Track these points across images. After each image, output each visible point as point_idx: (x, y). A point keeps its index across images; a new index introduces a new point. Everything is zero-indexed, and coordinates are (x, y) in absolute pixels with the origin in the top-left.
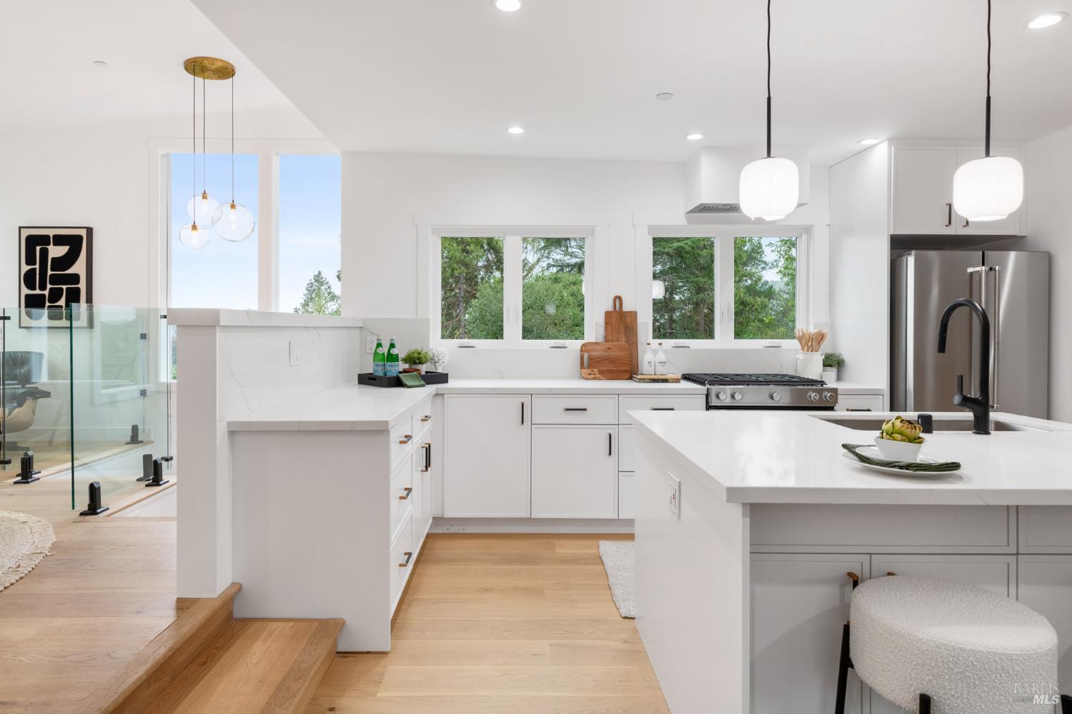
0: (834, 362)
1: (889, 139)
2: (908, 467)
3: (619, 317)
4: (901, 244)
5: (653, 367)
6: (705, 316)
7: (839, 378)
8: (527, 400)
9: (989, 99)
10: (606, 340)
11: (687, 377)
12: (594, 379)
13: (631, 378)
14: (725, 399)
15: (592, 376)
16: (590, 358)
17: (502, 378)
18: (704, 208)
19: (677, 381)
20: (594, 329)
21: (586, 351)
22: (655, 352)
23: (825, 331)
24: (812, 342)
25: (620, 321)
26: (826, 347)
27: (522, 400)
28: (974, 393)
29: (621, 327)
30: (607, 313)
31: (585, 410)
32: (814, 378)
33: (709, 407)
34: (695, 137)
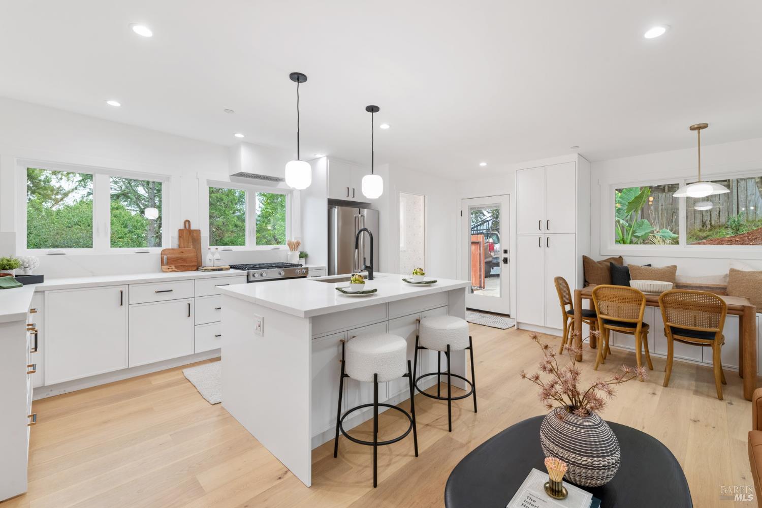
0: (303, 255)
1: (327, 156)
2: (363, 292)
3: (188, 233)
4: (332, 203)
5: (212, 262)
6: (213, 232)
7: (306, 263)
8: (125, 289)
9: (373, 152)
10: (179, 246)
11: (232, 267)
12: (171, 272)
13: (197, 269)
14: (257, 276)
15: (170, 270)
16: (168, 259)
17: (93, 276)
18: (241, 175)
19: (228, 269)
20: (170, 240)
21: (165, 254)
22: (213, 254)
23: (300, 241)
24: (294, 246)
25: (188, 235)
26: (300, 249)
27: (121, 289)
28: (368, 264)
29: (190, 239)
30: (180, 230)
31: (171, 291)
32: (295, 263)
33: (248, 281)
34: (239, 136)
